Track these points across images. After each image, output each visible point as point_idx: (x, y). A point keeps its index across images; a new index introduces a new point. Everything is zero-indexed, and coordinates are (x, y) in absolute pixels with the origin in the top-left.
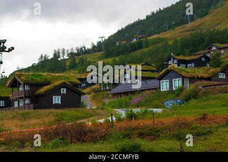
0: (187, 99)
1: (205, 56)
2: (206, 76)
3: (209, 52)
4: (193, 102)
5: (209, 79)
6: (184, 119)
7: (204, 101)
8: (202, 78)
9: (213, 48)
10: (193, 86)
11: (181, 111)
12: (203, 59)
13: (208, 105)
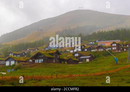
0: (16, 69)
1: (24, 53)
2: (24, 60)
3: (26, 51)
4: (18, 70)
5: (26, 62)
6: (15, 77)
7: (23, 70)
8: (23, 61)
9: (28, 50)
10: (19, 64)
11: (13, 74)
12: (24, 54)
13: (24, 72)
